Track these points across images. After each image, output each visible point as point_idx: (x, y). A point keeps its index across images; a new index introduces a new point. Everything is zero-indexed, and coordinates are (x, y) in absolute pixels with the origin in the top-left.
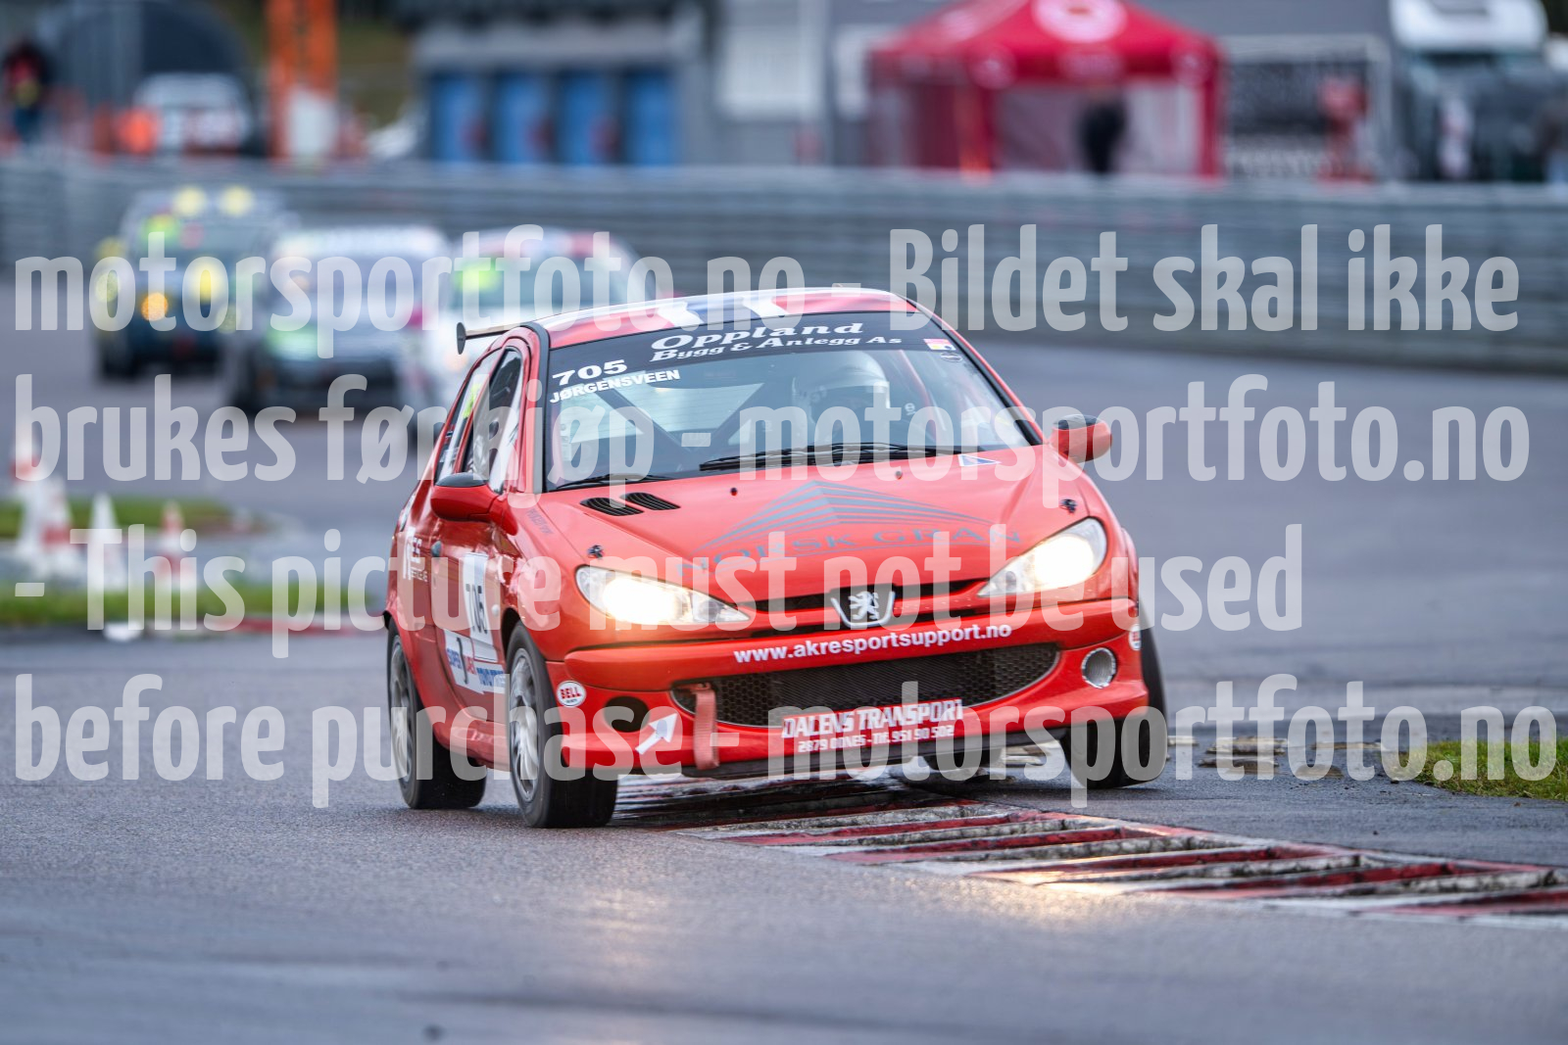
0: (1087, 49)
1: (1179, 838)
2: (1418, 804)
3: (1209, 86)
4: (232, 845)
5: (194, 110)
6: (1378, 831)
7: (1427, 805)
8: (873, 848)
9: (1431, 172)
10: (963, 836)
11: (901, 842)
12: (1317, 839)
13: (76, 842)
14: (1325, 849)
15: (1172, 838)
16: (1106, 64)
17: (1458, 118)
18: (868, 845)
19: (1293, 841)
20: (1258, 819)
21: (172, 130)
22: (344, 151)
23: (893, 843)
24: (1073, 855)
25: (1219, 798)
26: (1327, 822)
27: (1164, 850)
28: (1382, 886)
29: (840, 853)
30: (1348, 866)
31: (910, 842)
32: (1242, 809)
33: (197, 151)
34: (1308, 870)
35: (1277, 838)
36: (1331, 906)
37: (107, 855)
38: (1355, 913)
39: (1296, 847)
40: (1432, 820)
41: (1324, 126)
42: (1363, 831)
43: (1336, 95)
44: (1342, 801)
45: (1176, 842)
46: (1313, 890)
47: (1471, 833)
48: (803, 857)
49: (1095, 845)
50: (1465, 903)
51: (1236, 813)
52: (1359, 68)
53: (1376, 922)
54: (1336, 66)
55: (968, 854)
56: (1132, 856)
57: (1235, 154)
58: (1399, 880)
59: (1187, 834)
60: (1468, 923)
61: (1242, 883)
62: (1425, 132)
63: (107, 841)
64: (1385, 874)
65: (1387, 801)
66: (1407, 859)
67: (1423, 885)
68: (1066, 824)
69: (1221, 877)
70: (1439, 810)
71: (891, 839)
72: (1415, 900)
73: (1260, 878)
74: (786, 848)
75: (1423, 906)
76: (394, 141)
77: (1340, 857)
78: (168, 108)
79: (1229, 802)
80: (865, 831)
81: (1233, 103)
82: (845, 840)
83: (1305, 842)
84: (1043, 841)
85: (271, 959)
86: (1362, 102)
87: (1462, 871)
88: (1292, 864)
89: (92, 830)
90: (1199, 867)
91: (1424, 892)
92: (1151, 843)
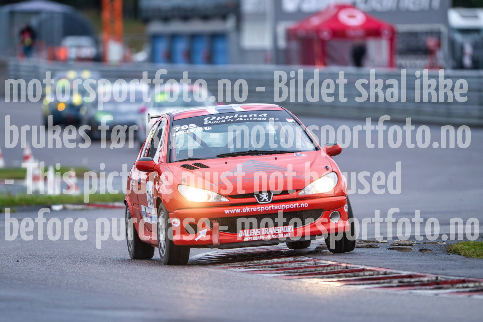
0: (354, 28)
1: (382, 271)
2: (456, 261)
3: (392, 40)
4: (91, 273)
5: (79, 47)
6: (444, 269)
7: (459, 261)
8: (288, 274)
9: (460, 66)
10: (316, 271)
11: (297, 272)
12: (425, 271)
13: (43, 273)
14: (428, 275)
15: (380, 271)
16: (360, 32)
17: (468, 49)
18: (287, 273)
19: (418, 272)
20: (407, 265)
21: (73, 53)
22: (125, 60)
23: (294, 273)
24: (349, 276)
25: (395, 259)
26: (428, 266)
27: (378, 275)
28: (445, 286)
29: (278, 276)
30: (434, 280)
31: (300, 272)
32: (402, 262)
33: (80, 59)
34: (422, 281)
35: (413, 271)
36: (429, 292)
37: (52, 276)
38: (436, 295)
39: (419, 274)
40: (460, 266)
41: (427, 52)
42: (439, 269)
43: (431, 42)
44: (432, 260)
45: (381, 273)
46: (424, 287)
47: (473, 270)
48: (267, 277)
49: (356, 274)
50: (470, 291)
51: (400, 263)
52: (438, 34)
53: (443, 298)
54: (431, 33)
55: (318, 276)
56: (368, 277)
57: (399, 61)
58: (450, 284)
59: (385, 270)
60: (471, 298)
61: (402, 285)
62: (458, 54)
63: (52, 272)
64: (446, 282)
65: (446, 260)
66: (452, 278)
67: (458, 285)
68: (348, 267)
69: (395, 283)
70: (462, 263)
71: (294, 272)
72: (455, 290)
73: (407, 284)
74: (261, 274)
75: (458, 292)
76: (141, 56)
77: (432, 277)
78: (71, 46)
79: (398, 260)
80: (286, 269)
81: (399, 45)
82: (279, 272)
83: (421, 272)
84: (340, 272)
85: (103, 308)
86: (439, 45)
87: (470, 282)
88: (417, 279)
89: (47, 269)
90: (388, 280)
91: (458, 288)
92: (374, 273)
